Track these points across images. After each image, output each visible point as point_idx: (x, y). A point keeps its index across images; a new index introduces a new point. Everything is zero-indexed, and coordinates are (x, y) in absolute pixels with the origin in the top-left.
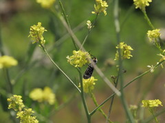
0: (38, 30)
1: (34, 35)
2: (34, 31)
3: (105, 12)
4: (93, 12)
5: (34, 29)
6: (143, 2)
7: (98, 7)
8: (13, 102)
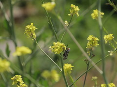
0: (31, 28)
1: (28, 32)
2: (28, 29)
3: (78, 14)
4: (69, 15)
5: (28, 28)
8: (15, 80)
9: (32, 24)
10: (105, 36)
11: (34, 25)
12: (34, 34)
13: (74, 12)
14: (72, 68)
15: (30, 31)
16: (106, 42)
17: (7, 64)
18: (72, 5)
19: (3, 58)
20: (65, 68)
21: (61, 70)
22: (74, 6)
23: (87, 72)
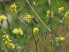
5: (12, 6)
9: (14, 4)
10: (59, 8)
12: (16, 10)
14: (39, 30)
15: (13, 8)
16: (60, 12)
20: (35, 30)
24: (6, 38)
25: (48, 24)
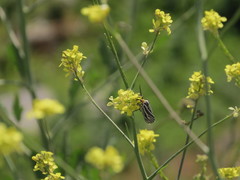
0: (73, 56)
1: (67, 64)
2: (67, 58)
3: (169, 29)
4: (151, 31)
5: (68, 55)
6: (214, 23)
7: (158, 23)
8: (40, 161)
9: (76, 47)
10: (228, 67)
11: (79, 50)
12: (79, 69)
13: (162, 25)
14: (155, 138)
15: (71, 62)
16: (230, 79)
17: (17, 137)
18: (158, 11)
19: (9, 125)
20: (142, 139)
21: (133, 144)
22: (162, 13)
23: (185, 150)
24: (46, 162)
25: (193, 120)
